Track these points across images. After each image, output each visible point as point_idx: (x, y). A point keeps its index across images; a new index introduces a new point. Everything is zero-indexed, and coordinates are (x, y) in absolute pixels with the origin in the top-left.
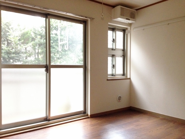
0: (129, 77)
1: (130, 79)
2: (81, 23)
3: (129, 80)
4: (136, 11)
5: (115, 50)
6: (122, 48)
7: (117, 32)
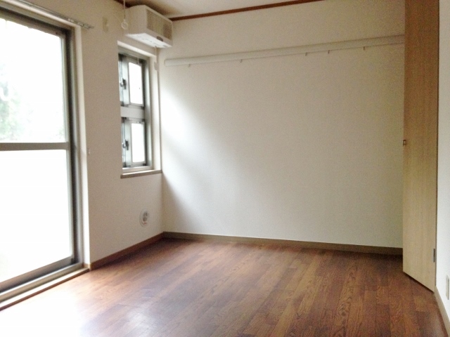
0: (158, 168)
1: (161, 172)
2: (57, 34)
3: (160, 175)
4: (171, 21)
5: (127, 106)
6: (141, 102)
7: (131, 64)
